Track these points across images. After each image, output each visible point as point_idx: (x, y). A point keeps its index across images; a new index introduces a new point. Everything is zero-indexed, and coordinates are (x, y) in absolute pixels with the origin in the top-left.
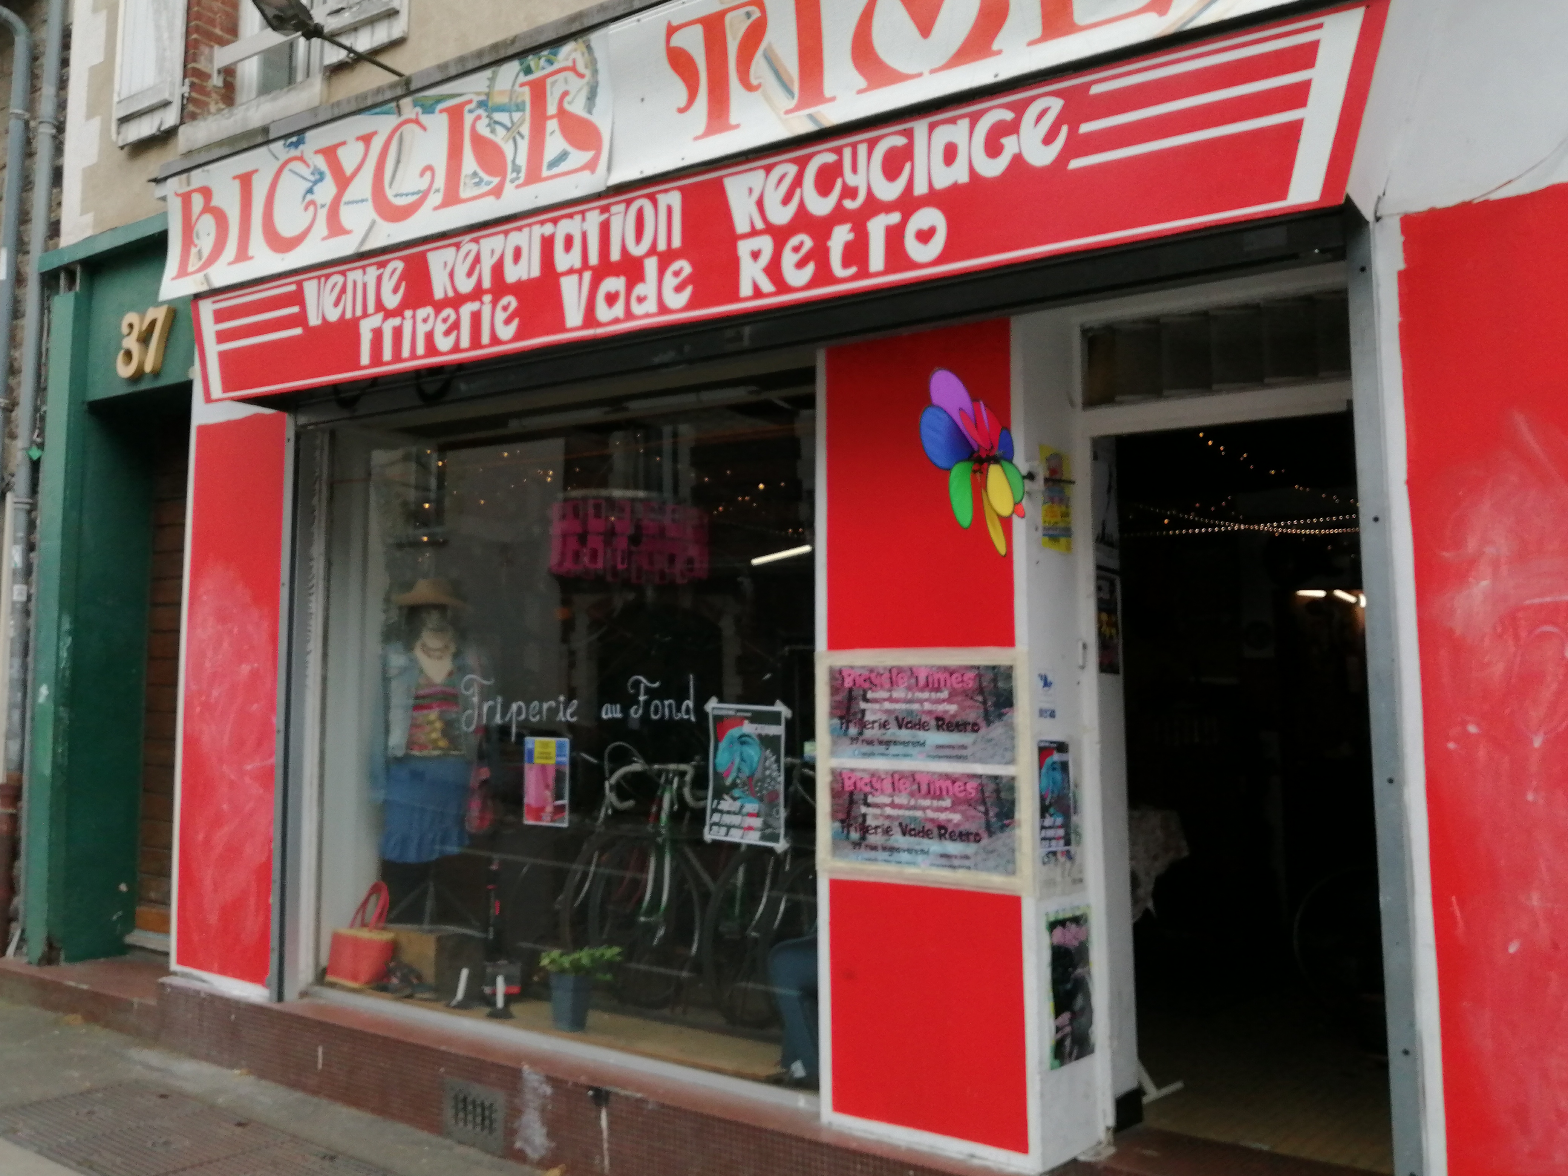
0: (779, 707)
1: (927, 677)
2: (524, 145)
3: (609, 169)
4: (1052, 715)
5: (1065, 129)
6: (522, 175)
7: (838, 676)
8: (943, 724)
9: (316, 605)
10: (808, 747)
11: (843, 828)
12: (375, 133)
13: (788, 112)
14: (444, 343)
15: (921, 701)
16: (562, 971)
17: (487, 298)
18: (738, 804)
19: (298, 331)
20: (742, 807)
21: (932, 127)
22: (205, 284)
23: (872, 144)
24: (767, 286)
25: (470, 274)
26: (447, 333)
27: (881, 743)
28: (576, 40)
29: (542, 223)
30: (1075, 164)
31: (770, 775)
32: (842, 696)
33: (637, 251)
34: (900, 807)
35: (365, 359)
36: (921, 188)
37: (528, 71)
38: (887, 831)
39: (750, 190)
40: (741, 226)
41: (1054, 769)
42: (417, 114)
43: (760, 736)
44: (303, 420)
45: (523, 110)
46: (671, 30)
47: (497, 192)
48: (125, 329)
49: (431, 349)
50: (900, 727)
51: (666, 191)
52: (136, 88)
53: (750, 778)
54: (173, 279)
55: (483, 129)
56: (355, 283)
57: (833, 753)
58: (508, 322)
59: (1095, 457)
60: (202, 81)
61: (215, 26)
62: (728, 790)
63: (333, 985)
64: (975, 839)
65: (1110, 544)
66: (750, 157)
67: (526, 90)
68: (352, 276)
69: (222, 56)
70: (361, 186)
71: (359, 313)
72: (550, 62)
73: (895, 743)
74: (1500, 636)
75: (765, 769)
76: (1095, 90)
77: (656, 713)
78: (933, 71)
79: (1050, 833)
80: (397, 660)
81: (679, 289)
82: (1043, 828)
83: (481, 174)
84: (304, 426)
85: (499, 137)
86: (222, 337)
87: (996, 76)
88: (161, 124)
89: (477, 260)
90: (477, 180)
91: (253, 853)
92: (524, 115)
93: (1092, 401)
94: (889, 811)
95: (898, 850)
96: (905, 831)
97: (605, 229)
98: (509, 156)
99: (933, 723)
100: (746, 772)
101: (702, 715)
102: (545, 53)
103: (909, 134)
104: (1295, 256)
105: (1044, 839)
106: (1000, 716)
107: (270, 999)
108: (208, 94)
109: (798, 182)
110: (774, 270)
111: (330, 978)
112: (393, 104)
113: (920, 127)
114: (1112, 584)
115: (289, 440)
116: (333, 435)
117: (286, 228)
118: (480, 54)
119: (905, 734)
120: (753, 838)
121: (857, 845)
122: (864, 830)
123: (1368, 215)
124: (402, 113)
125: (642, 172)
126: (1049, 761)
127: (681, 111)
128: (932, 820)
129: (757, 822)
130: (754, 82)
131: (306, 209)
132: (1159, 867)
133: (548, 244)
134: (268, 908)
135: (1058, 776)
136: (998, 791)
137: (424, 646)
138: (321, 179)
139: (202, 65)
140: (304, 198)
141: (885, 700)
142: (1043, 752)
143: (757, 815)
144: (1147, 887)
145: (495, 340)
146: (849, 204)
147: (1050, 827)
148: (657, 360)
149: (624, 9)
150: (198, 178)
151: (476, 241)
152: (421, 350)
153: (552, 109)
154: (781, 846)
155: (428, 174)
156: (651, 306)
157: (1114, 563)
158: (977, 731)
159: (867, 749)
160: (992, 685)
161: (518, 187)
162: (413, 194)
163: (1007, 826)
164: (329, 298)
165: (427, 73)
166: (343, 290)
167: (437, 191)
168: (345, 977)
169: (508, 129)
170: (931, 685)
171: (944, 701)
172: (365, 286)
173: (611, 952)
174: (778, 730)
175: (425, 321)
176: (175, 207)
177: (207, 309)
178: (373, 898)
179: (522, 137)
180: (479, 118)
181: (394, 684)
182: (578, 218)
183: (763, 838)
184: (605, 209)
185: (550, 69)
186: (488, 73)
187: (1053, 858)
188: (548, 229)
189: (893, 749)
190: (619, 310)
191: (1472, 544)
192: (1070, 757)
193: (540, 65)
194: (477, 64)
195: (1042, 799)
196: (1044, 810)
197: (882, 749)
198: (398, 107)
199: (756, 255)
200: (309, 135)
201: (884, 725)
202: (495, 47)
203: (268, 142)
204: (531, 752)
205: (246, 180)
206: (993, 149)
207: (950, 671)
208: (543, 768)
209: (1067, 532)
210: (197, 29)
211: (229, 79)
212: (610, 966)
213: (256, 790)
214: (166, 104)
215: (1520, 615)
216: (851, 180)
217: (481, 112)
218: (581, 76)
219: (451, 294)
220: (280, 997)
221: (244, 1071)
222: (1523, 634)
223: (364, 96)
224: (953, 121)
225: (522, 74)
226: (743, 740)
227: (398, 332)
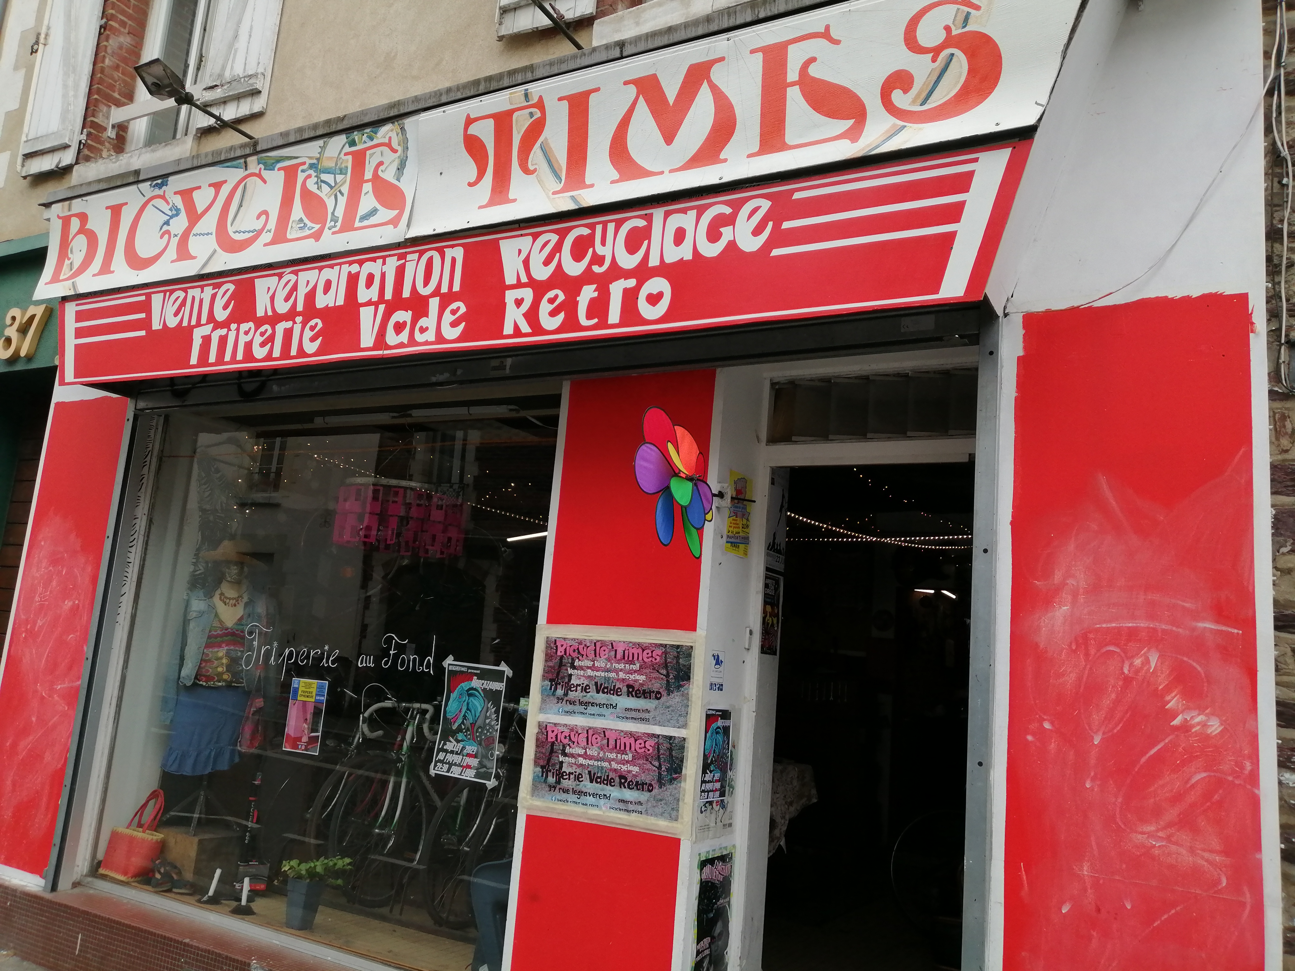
0: (503, 667)
1: (624, 651)
2: (342, 201)
3: (408, 226)
4: (721, 688)
5: (771, 224)
6: (339, 224)
7: (552, 645)
8: (633, 691)
9: (135, 556)
10: (522, 701)
11: (543, 772)
12: (225, 182)
13: (555, 193)
14: (259, 352)
15: (617, 671)
16: (300, 877)
17: (299, 319)
18: (460, 745)
19: (143, 333)
20: (463, 748)
21: (667, 215)
22: (72, 289)
23: (619, 224)
24: (525, 328)
25: (287, 299)
26: (263, 345)
27: (581, 703)
28: (393, 123)
29: (351, 263)
30: (776, 252)
31: (489, 724)
32: (554, 662)
33: (424, 291)
34: (591, 758)
35: (194, 360)
36: (654, 262)
37: (352, 143)
38: (578, 778)
39: (520, 251)
40: (510, 279)
41: (717, 733)
42: (260, 169)
43: (484, 690)
44: (141, 405)
45: (346, 174)
46: (469, 121)
47: (317, 236)
48: (8, 321)
49: (249, 355)
50: (598, 692)
51: (452, 246)
52: (42, 131)
53: (473, 725)
54: (46, 284)
55: (311, 185)
56: (194, 298)
57: (542, 710)
58: (312, 340)
59: (773, 482)
60: (99, 132)
61: (114, 92)
62: (454, 733)
63: (104, 877)
64: (648, 788)
65: (779, 552)
66: (522, 225)
67: (350, 157)
68: (191, 292)
69: (117, 115)
70: (209, 223)
71: (193, 322)
72: (371, 139)
73: (593, 704)
74: (1075, 651)
75: (486, 718)
76: (797, 196)
77: (402, 665)
78: (671, 171)
79: (709, 786)
80: (198, 605)
81: (454, 324)
82: (703, 782)
83: (306, 220)
84: (142, 410)
85: (324, 193)
86: (79, 333)
87: (721, 179)
88: (60, 162)
89: (295, 288)
90: (302, 225)
91: (51, 760)
92: (346, 177)
93: (773, 440)
94: (581, 760)
95: (585, 794)
96: (593, 778)
97: (400, 272)
98: (330, 210)
99: (625, 689)
100: (471, 719)
101: (440, 670)
102: (368, 130)
103: (649, 218)
104: (940, 339)
105: (703, 791)
106: (679, 687)
107: (45, 888)
108: (102, 143)
109: (558, 247)
110: (532, 316)
111: (102, 871)
112: (242, 161)
113: (658, 214)
114: (777, 582)
115: (128, 420)
116: (167, 418)
117: (144, 250)
118: (315, 126)
119: (601, 698)
120: (469, 775)
121: (552, 788)
122: (560, 775)
123: (999, 311)
124: (248, 167)
125: (434, 230)
126: (714, 726)
127: (471, 185)
128: (615, 770)
129: (474, 762)
130: (531, 168)
131: (162, 237)
132: (793, 810)
133: (353, 279)
134: (57, 807)
135: (720, 738)
136: (670, 750)
137: (222, 594)
138: (177, 215)
139: (99, 120)
140: (161, 229)
141: (588, 668)
142: (710, 718)
143: (475, 756)
144: (783, 827)
145: (301, 352)
146: (596, 269)
147: (709, 782)
148: (434, 379)
149: (434, 102)
150: (78, 206)
151: (296, 273)
152: (240, 357)
153: (368, 175)
154: (491, 784)
155: (263, 217)
156: (430, 336)
157: (780, 567)
158: (658, 699)
159: (569, 707)
160: (675, 662)
161: (334, 233)
162: (249, 232)
163: (675, 779)
164: (171, 309)
165: (271, 138)
166: (183, 303)
167: (270, 231)
168: (117, 871)
169: (331, 187)
170: (627, 658)
171: (635, 671)
172: (201, 301)
173: (343, 863)
174: (500, 686)
175: (246, 333)
176: (56, 227)
177: (71, 309)
178: (152, 803)
179: (342, 194)
180: (309, 176)
181: (192, 625)
182: (380, 261)
183: (477, 776)
184: (402, 257)
185: (370, 144)
186: (320, 142)
187: (709, 808)
188: (355, 268)
189: (591, 709)
190: (404, 337)
191: (1058, 577)
192: (731, 723)
193: (362, 140)
194: (312, 134)
195: (705, 757)
196: (706, 768)
197: (581, 709)
198: (245, 162)
199: (519, 303)
200: (171, 179)
201: (585, 689)
202: (328, 122)
203: (138, 182)
204: (296, 690)
205: (116, 211)
206: (713, 235)
207: (643, 648)
208: (304, 703)
209: (746, 540)
210: (99, 92)
211: (121, 133)
212: (340, 873)
213: (62, 706)
214: (66, 147)
215: (1091, 636)
216: (600, 250)
217: (311, 172)
218: (395, 151)
219: (270, 313)
220: (54, 888)
221: (11, 952)
222: (1092, 651)
223: (219, 152)
224: (684, 211)
225: (347, 145)
226: (471, 692)
227: (223, 340)
